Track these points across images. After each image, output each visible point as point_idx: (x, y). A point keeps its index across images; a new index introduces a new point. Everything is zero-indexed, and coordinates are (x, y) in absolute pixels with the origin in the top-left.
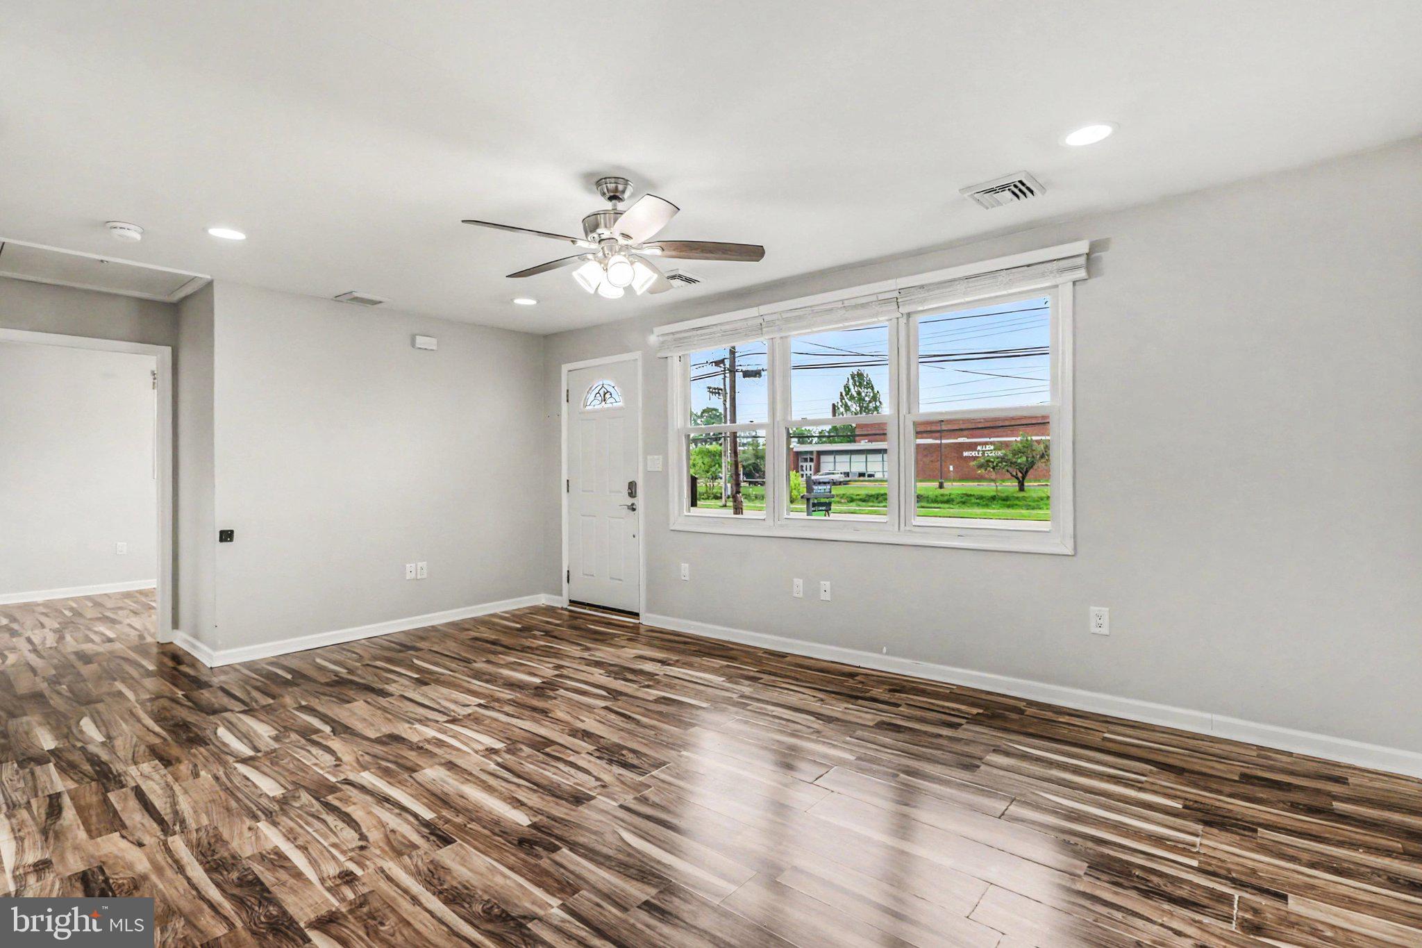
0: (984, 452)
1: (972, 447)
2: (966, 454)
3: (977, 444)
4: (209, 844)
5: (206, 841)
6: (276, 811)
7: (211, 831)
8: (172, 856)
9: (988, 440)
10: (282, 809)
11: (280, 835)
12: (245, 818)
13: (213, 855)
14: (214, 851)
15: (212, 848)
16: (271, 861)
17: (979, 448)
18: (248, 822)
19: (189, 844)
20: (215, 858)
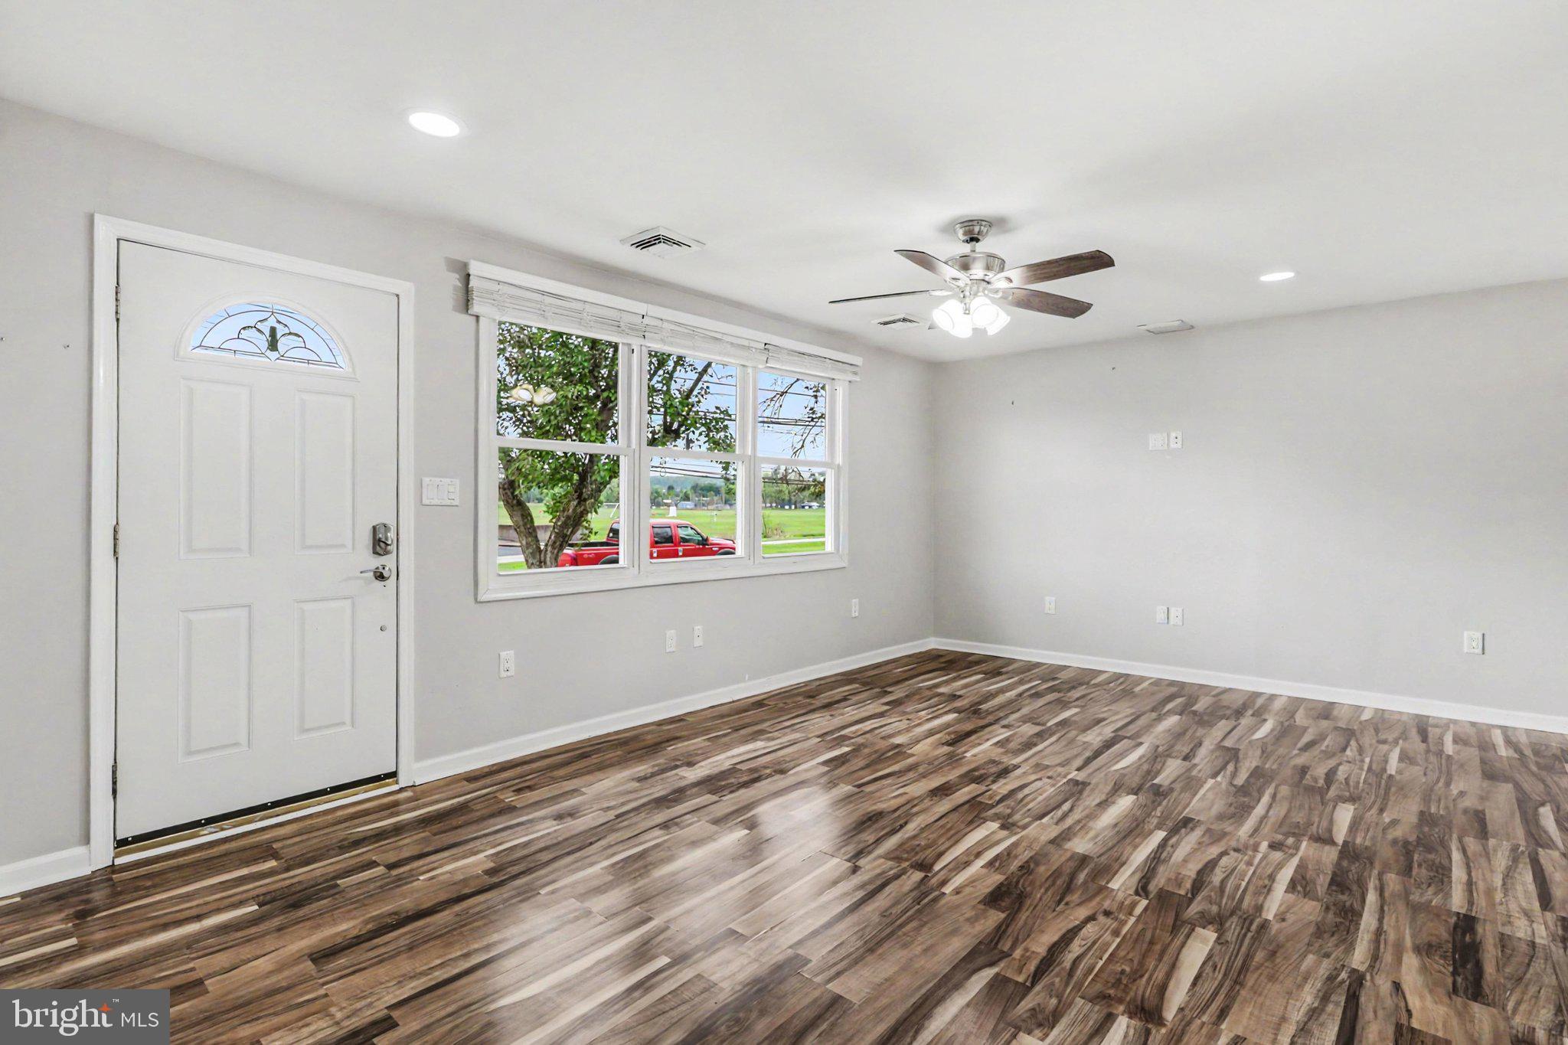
4: (1333, 935)
5: (1334, 938)
6: (1240, 917)
7: (1317, 945)
8: (1377, 948)
10: (1233, 913)
11: (1269, 897)
12: (1273, 932)
13: (1341, 923)
14: (1336, 926)
15: (1335, 929)
16: (1304, 888)
18: (1275, 927)
19: (1350, 948)
20: (1342, 920)
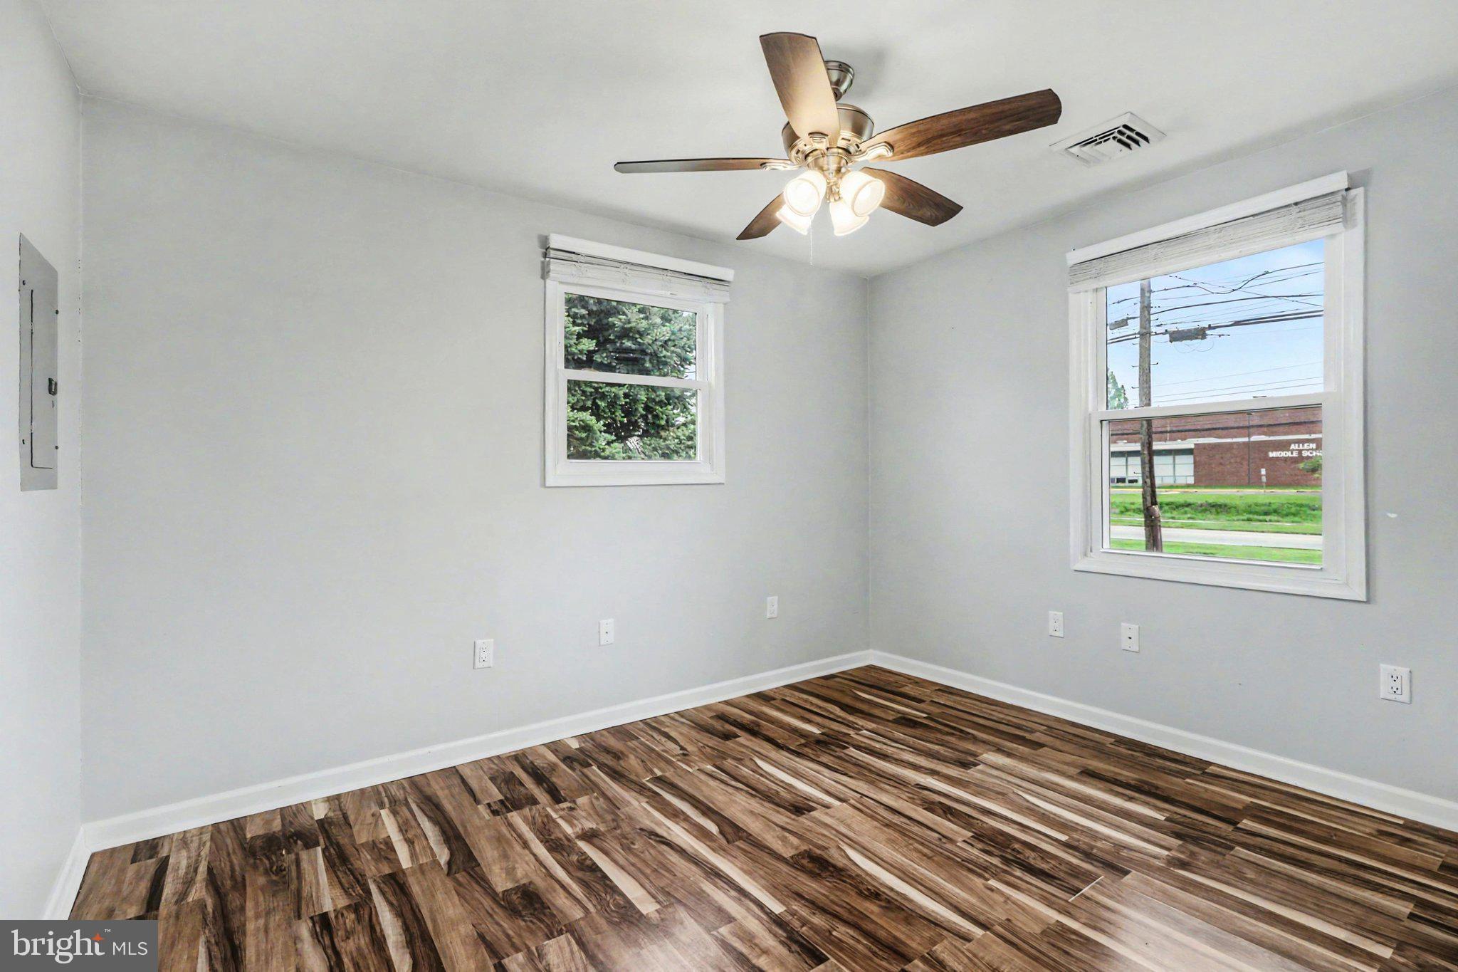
0: (1300, 451)
1: (1284, 446)
2: (1272, 455)
3: (1289, 443)
9: (1306, 436)
17: (1293, 447)
